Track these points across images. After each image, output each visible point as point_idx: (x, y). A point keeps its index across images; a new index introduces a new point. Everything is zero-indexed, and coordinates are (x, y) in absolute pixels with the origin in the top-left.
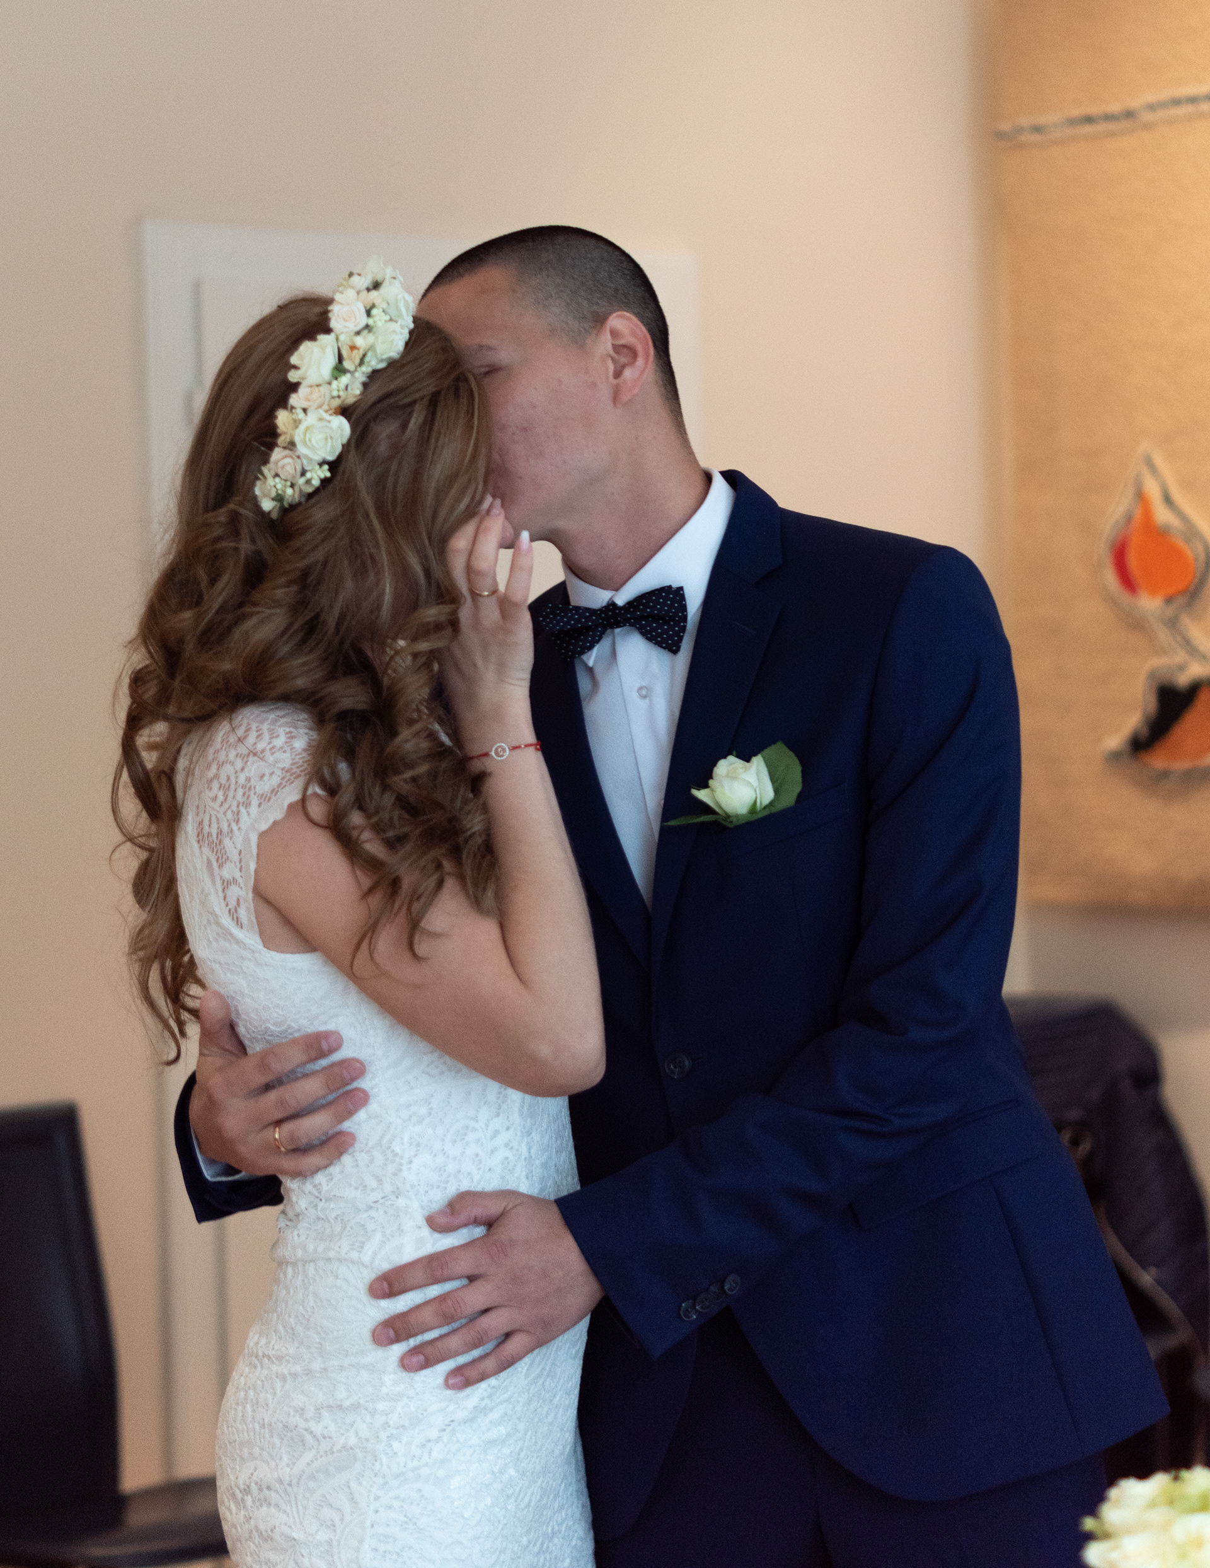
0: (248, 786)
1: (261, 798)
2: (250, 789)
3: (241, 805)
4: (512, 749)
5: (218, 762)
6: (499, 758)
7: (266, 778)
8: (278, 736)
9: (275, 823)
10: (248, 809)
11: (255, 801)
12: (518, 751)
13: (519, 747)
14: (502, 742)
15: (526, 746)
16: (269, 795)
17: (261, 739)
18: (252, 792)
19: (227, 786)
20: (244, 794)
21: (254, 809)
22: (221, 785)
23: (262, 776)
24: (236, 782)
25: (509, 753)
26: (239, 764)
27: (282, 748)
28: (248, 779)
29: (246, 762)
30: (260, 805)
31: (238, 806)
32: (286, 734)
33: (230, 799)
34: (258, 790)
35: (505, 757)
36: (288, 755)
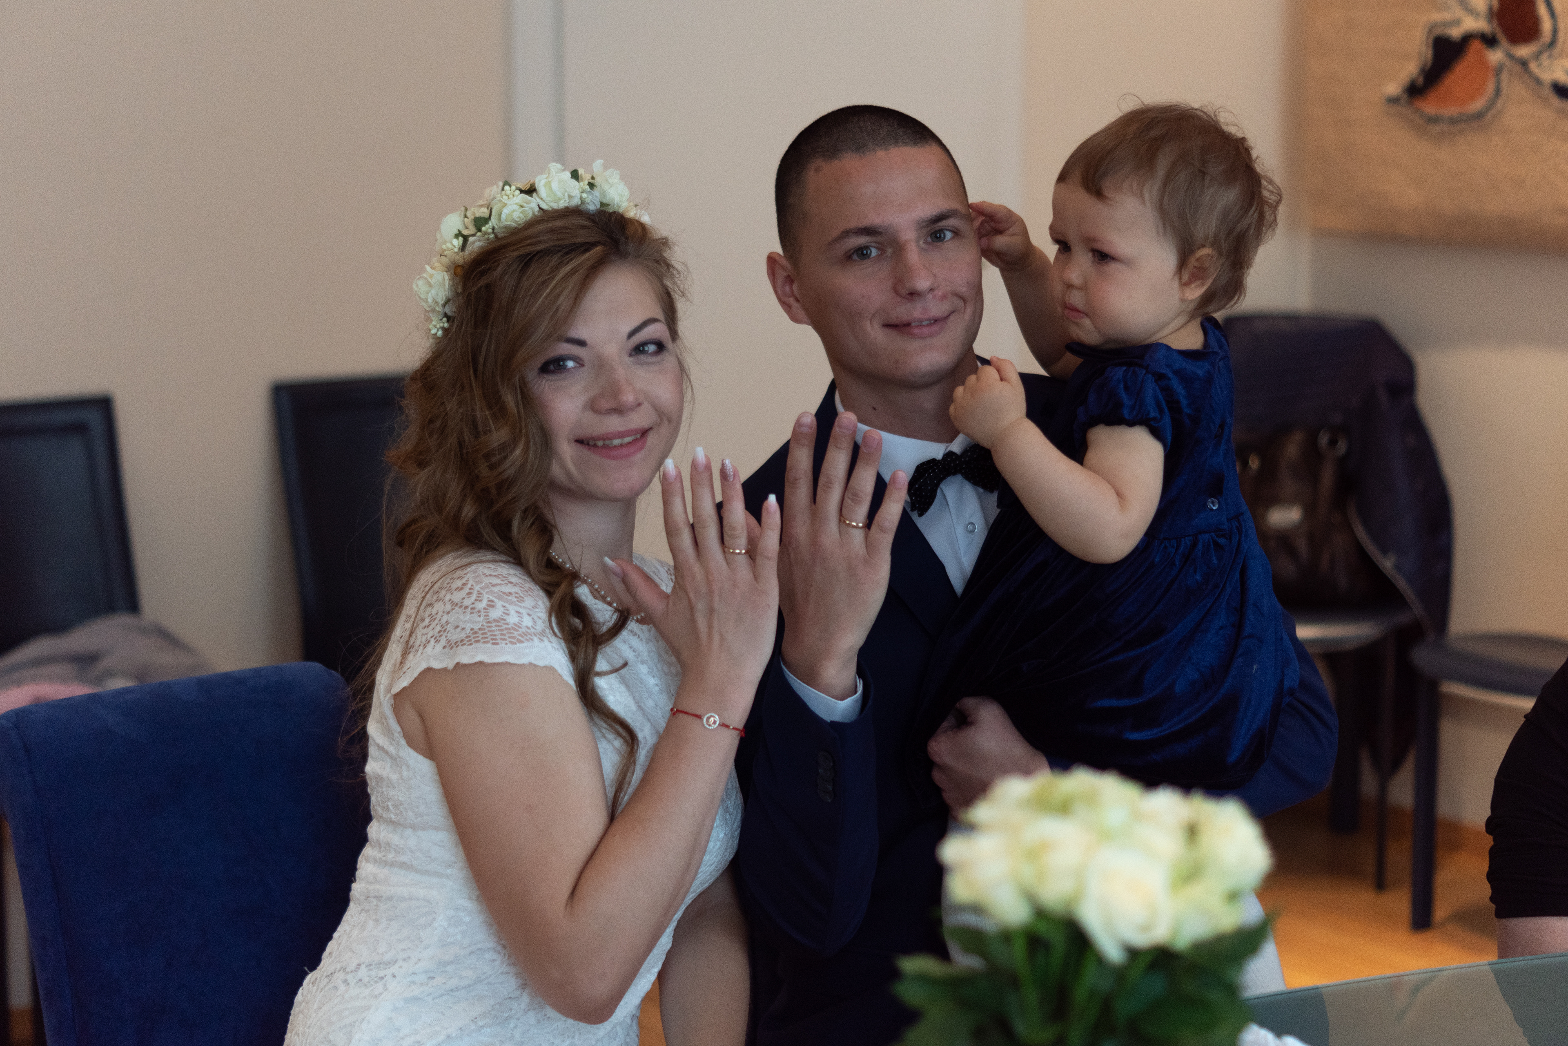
0: (445, 628)
1: (448, 643)
2: (445, 631)
3: (434, 638)
4: (722, 725)
5: (439, 596)
6: (707, 726)
7: (459, 630)
8: (481, 601)
9: (445, 669)
10: (436, 644)
11: (443, 641)
12: (724, 729)
13: (728, 727)
14: (718, 715)
15: (734, 728)
16: (453, 644)
17: (470, 597)
18: (445, 634)
19: (434, 618)
20: (440, 632)
21: (439, 647)
22: (431, 614)
23: (457, 627)
24: (440, 620)
25: (717, 727)
26: (448, 607)
27: (479, 612)
28: (447, 623)
29: (453, 609)
30: (444, 647)
31: (432, 637)
32: (489, 601)
33: (431, 627)
34: (449, 635)
35: (710, 728)
36: (482, 619)
